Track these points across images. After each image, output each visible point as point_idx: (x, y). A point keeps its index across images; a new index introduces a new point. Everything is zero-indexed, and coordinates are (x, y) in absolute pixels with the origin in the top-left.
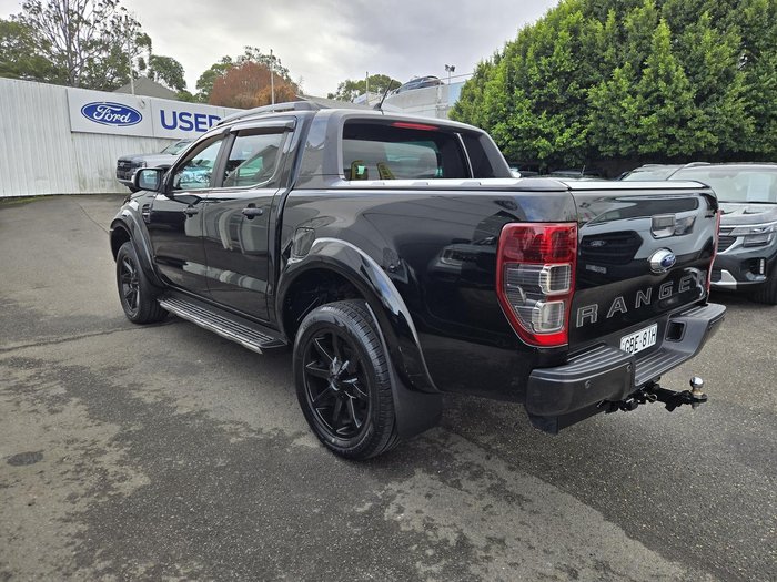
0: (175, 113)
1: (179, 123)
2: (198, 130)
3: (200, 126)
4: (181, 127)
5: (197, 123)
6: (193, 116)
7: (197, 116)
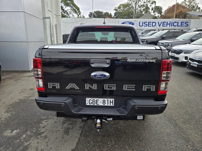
0: (143, 22)
1: (144, 25)
2: (148, 26)
3: (149, 25)
4: (144, 26)
5: (149, 24)
6: (148, 23)
7: (149, 22)
